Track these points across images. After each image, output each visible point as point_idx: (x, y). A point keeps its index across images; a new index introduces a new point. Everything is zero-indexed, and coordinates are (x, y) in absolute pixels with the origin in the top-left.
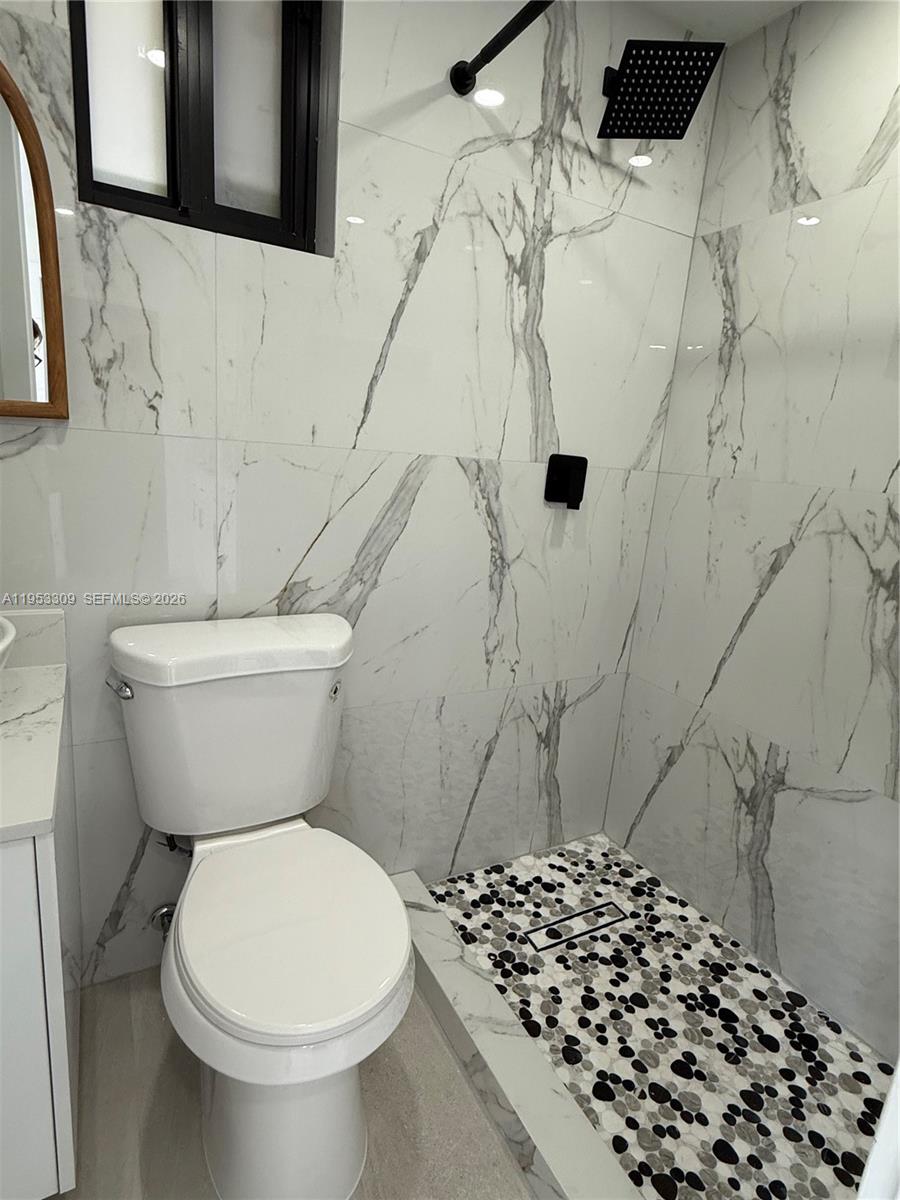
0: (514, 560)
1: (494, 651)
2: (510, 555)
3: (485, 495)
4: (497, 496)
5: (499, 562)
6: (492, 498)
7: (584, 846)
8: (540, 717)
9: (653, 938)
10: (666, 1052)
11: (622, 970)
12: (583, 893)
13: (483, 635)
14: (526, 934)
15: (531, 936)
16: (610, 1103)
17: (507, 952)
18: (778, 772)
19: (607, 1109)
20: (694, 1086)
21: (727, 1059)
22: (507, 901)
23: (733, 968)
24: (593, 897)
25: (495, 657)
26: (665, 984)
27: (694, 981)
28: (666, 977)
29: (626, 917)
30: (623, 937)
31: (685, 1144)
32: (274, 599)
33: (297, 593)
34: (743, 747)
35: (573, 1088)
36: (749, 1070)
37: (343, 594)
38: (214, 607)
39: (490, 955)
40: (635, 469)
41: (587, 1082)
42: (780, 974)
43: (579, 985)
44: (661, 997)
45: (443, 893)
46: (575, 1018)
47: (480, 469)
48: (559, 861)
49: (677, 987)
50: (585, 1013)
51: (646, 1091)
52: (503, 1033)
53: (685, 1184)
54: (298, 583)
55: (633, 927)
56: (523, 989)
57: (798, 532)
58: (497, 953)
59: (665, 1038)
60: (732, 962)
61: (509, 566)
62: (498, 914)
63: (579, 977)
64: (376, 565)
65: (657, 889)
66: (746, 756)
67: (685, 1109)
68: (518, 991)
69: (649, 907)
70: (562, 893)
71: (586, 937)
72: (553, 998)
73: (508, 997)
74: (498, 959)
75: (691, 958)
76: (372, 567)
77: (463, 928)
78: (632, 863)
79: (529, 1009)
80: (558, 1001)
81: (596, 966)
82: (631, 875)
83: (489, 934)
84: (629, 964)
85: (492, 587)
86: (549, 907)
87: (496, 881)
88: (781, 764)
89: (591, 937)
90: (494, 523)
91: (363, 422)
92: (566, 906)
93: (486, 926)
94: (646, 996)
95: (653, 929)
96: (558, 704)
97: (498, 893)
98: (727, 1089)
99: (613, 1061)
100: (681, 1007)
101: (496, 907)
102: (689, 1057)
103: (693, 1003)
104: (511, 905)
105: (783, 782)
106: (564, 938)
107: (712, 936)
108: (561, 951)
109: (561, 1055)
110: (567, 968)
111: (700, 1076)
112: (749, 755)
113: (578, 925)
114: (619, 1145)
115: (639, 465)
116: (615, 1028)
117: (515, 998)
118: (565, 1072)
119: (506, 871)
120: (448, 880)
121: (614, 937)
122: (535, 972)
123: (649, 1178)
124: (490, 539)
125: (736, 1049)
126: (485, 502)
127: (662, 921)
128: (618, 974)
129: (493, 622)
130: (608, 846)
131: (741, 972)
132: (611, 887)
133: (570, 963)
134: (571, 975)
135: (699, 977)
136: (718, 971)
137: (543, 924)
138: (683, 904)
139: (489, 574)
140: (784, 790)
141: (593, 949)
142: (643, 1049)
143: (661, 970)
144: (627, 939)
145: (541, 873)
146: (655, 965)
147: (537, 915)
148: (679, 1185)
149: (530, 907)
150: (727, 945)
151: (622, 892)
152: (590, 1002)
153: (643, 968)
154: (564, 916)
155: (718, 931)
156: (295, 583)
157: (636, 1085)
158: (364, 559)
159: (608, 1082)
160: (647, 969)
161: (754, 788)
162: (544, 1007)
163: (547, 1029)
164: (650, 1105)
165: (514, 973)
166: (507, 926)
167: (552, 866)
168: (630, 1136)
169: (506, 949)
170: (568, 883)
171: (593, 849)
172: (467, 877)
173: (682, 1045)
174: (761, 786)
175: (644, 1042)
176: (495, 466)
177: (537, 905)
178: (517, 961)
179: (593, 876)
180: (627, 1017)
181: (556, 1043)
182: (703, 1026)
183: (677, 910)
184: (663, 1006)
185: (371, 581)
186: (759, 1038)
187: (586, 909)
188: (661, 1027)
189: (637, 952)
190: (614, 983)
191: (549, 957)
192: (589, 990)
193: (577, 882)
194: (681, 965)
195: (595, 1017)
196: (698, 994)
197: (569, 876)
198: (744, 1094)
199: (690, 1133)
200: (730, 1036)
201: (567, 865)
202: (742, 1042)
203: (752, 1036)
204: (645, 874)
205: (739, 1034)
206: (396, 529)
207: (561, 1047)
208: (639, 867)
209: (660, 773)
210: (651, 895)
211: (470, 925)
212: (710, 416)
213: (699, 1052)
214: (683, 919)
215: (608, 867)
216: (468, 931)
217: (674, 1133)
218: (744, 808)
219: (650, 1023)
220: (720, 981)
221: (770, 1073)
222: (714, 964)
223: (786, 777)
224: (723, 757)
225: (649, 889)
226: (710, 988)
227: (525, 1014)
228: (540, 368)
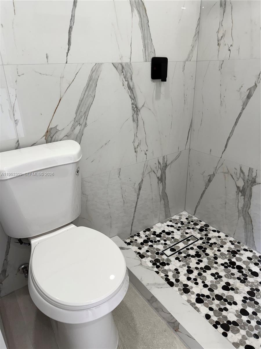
0: (141, 108)
1: (137, 147)
2: (140, 105)
3: (127, 79)
4: (131, 79)
5: (135, 109)
6: (130, 80)
7: (179, 217)
8: (158, 171)
9: (209, 245)
10: (219, 283)
11: (200, 259)
12: (181, 234)
13: (133, 141)
14: (163, 251)
15: (165, 252)
16: (203, 304)
17: (157, 259)
18: (253, 178)
19: (202, 306)
20: (231, 293)
21: (241, 282)
22: (153, 241)
23: (239, 251)
24: (185, 234)
25: (138, 150)
26: (216, 261)
27: (226, 258)
28: (216, 258)
29: (198, 240)
30: (198, 247)
31: (230, 312)
32: (43, 137)
33: (53, 132)
34: (239, 171)
35: (189, 301)
36: (249, 284)
37: (73, 131)
38: (18, 143)
39: (151, 261)
40: (187, 61)
41: (193, 298)
42: (256, 250)
43: (185, 266)
44: (215, 265)
45: (129, 242)
46: (185, 278)
47: (123, 67)
48: (170, 223)
49: (220, 261)
50: (189, 276)
51: (214, 297)
52: (161, 288)
53: (232, 325)
54: (52, 128)
55: (201, 243)
56: (165, 271)
57: (258, 80)
58: (153, 260)
59: (218, 279)
60: (238, 249)
61: (140, 110)
62: (151, 246)
63: (185, 263)
64: (85, 116)
65: (208, 228)
66: (240, 174)
67: (229, 301)
68: (163, 272)
69: (206, 235)
70: (173, 234)
71: (185, 249)
72: (176, 272)
73: (160, 275)
74: (154, 262)
75: (224, 250)
76: (83, 117)
77: (139, 253)
78: (198, 220)
79: (169, 278)
80: (179, 273)
81: (190, 259)
82: (198, 225)
83: (149, 254)
84: (202, 256)
85: (134, 120)
86: (169, 240)
87: (148, 234)
88: (254, 175)
89: (187, 249)
90: (132, 92)
91: (69, 50)
92: (176, 239)
93: (147, 251)
94: (210, 266)
95: (209, 243)
96: (164, 165)
97: (150, 239)
98: (242, 292)
99: (201, 290)
100: (223, 267)
101: (150, 243)
102: (228, 284)
103: (227, 265)
104: (155, 242)
105: (255, 182)
106: (177, 251)
107: (230, 241)
108: (176, 255)
109: (183, 291)
110: (180, 261)
111: (232, 289)
112: (241, 173)
113: (181, 245)
114: (208, 317)
115: (188, 59)
116: (201, 279)
117: (163, 275)
118: (185, 297)
119: (152, 230)
120: (130, 237)
121: (195, 247)
122: (168, 264)
123: (220, 326)
124: (130, 99)
125: (243, 278)
126: (126, 83)
127: (212, 239)
128: (198, 260)
129: (136, 135)
130: (188, 215)
131: (242, 252)
132: (191, 230)
133: (180, 259)
134: (182, 263)
135: (228, 256)
136: (234, 253)
137: (168, 247)
138: (219, 232)
139: (132, 115)
140: (255, 185)
141: (188, 253)
142: (211, 284)
143: (214, 256)
144: (200, 247)
145: (164, 228)
146: (211, 255)
147: (165, 244)
148: (230, 326)
149: (162, 242)
150: (236, 243)
151: (196, 231)
152: (190, 271)
153: (207, 256)
154: (175, 243)
155: (232, 239)
156: (51, 128)
157: (211, 296)
158: (79, 114)
159: (201, 297)
160: (209, 256)
161: (244, 186)
162: (174, 276)
163: (177, 283)
164: (217, 302)
165: (161, 266)
166: (155, 250)
167: (168, 226)
168: (211, 313)
169: (156, 258)
170: (175, 231)
171: (182, 217)
172: (137, 235)
173: (225, 280)
174: (246, 184)
175: (211, 282)
176: (129, 65)
177: (165, 241)
178: (161, 262)
179: (184, 227)
180: (204, 274)
181: (180, 287)
182: (231, 272)
183: (216, 234)
184: (216, 268)
185: (84, 124)
186: (251, 273)
187: (183, 239)
188: (216, 275)
189: (204, 251)
190: (198, 263)
191: (172, 258)
192: (189, 267)
193: (178, 230)
194: (221, 253)
195: (192, 276)
196: (228, 262)
197: (175, 228)
198: (248, 293)
199: (232, 308)
200: (241, 274)
201: (174, 224)
202: (246, 275)
203: (249, 273)
204: (203, 223)
205: (244, 273)
206: (91, 99)
207: (182, 288)
208: (201, 221)
209: (206, 185)
210: (206, 230)
211: (141, 252)
212: (218, 32)
213: (231, 281)
214: (219, 237)
215: (189, 223)
216: (141, 254)
217: (226, 309)
218: (240, 194)
219: (212, 275)
220: (235, 256)
221: (256, 284)
222: (232, 251)
223: (257, 180)
224: (231, 176)
225: (205, 228)
226: (232, 259)
227: (167, 280)
228: (144, 16)
